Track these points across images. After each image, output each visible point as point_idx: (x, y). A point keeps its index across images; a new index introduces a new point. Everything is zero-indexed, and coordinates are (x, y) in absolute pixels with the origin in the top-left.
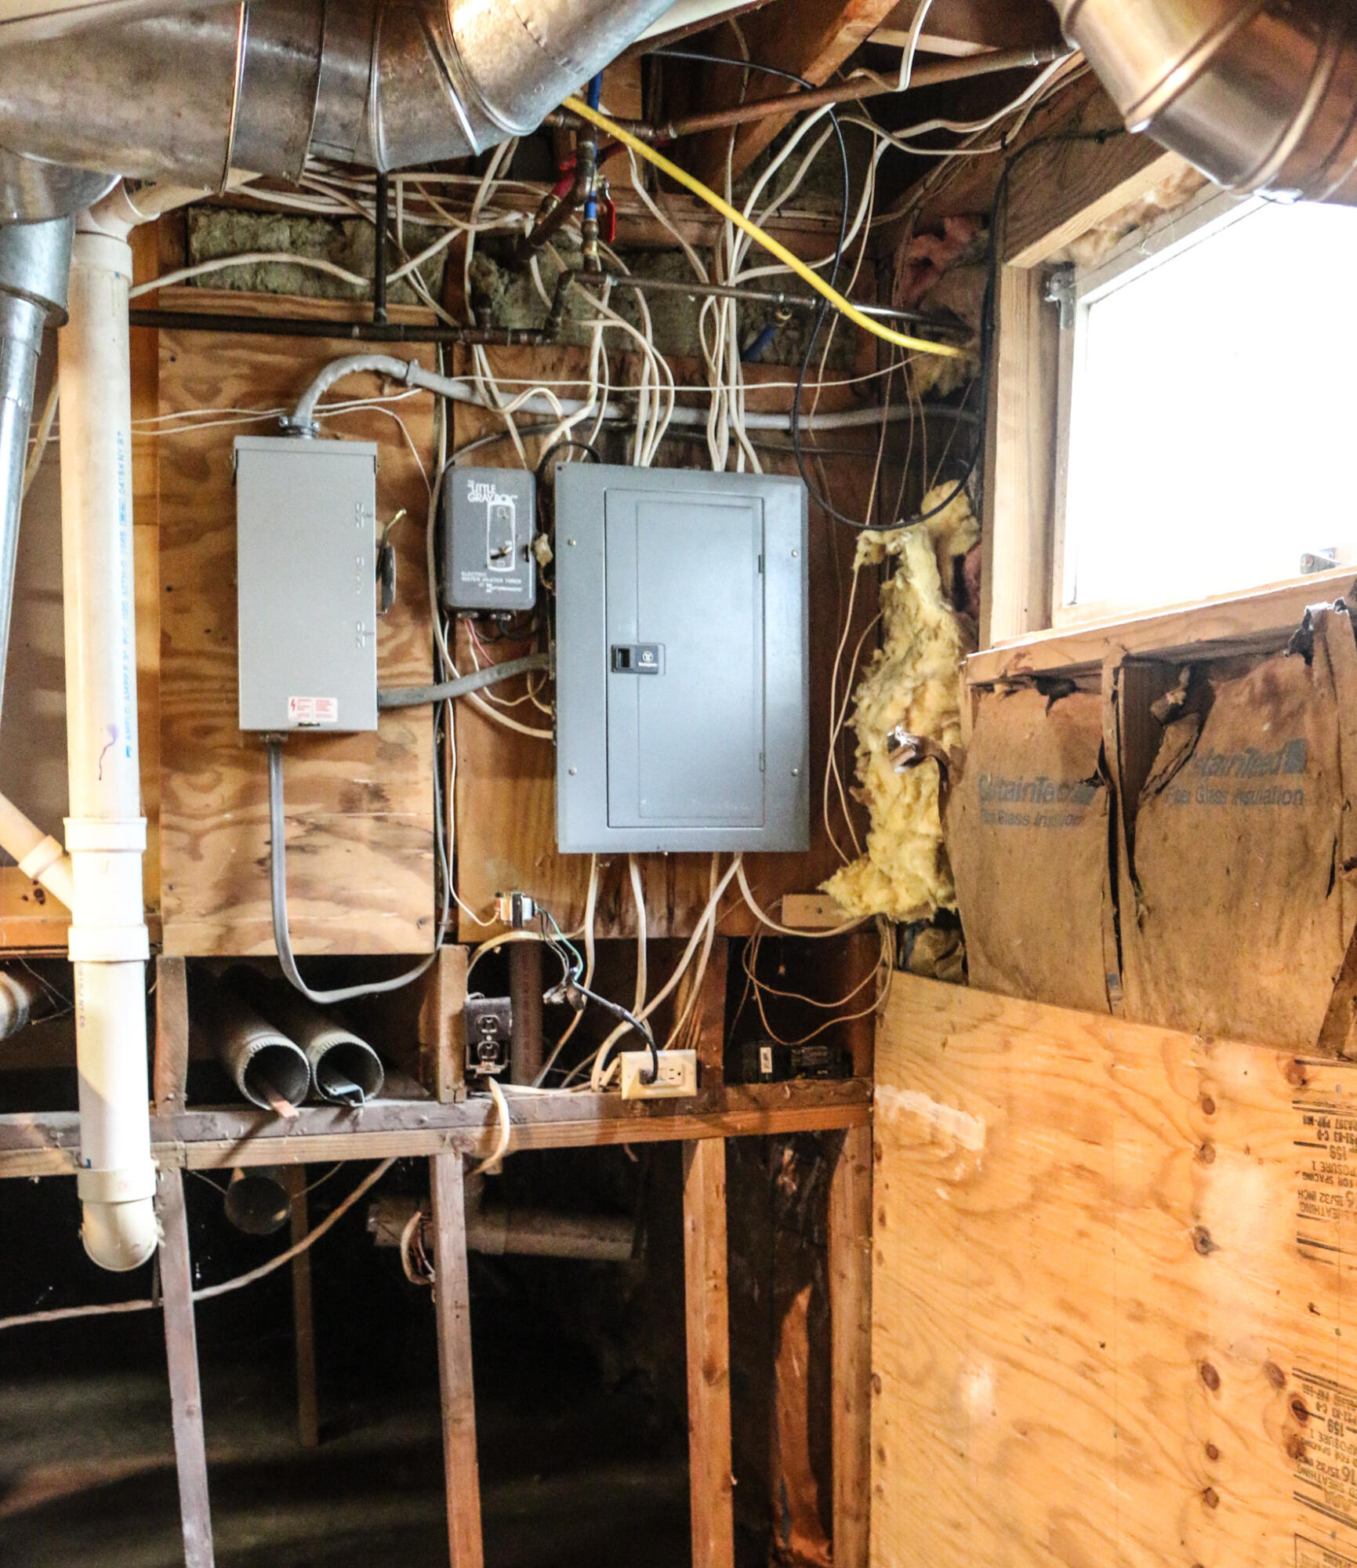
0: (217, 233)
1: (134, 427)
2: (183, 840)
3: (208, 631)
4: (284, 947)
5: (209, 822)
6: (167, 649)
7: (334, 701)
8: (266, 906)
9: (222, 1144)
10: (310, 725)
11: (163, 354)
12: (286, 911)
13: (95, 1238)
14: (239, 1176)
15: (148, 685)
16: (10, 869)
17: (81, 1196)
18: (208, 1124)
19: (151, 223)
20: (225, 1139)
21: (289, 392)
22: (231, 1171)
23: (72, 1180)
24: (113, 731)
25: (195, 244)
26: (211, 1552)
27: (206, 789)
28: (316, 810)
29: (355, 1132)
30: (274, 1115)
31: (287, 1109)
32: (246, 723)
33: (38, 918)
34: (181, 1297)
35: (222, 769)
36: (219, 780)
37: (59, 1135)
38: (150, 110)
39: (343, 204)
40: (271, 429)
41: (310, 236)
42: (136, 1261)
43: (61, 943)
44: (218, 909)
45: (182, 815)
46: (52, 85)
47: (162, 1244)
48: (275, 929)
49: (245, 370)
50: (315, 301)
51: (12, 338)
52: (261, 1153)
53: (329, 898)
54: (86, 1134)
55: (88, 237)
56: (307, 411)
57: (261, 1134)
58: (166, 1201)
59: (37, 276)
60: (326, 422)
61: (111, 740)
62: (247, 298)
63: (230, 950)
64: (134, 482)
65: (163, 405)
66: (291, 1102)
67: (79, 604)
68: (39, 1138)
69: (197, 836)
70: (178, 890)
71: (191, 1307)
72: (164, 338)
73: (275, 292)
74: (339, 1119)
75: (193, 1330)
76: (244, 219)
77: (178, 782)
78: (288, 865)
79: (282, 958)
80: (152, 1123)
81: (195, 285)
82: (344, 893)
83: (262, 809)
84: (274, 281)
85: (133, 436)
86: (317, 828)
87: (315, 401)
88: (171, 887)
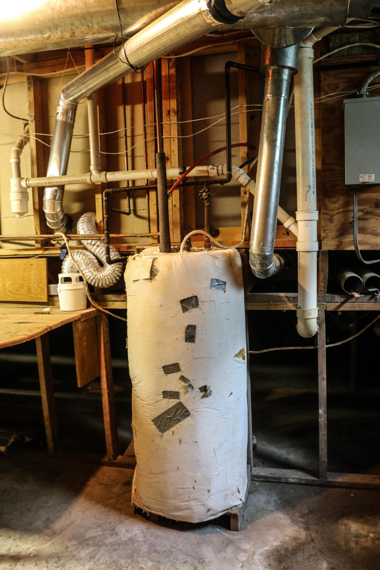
0: (337, 41)
1: (315, 101)
2: (328, 217)
3: (335, 157)
4: (356, 247)
5: (335, 212)
6: (324, 163)
7: (373, 175)
8: (352, 236)
9: (337, 304)
10: (366, 182)
11: (322, 78)
12: (358, 237)
13: (300, 328)
14: (340, 313)
15: (319, 173)
16: (281, 226)
17: (297, 316)
18: (333, 298)
19: (319, 41)
20: (338, 303)
21: (359, 85)
22: (338, 311)
23: (295, 312)
24: (310, 187)
25: (331, 45)
26: (326, 419)
27: (335, 203)
28: (367, 208)
29: (376, 302)
30: (353, 296)
31: (357, 295)
32: (347, 183)
33: (288, 239)
34: (323, 346)
35: (339, 197)
36: (338, 200)
37: (292, 299)
38: (324, 6)
39: (375, 24)
40: (354, 96)
41: (365, 36)
42: (312, 335)
43: (294, 246)
44: (337, 237)
45: (329, 210)
46: (297, 5)
47: (319, 331)
48: (354, 243)
49: (346, 80)
50: (367, 56)
51: (283, 80)
52: (347, 307)
53: (371, 234)
54: (299, 299)
55: (302, 48)
56: (365, 89)
57: (348, 302)
58: (320, 319)
59: (290, 62)
60: (370, 92)
61: (309, 189)
62: (347, 58)
63: (341, 249)
64: (315, 116)
65: (322, 93)
66: (357, 293)
67: (300, 152)
68: (286, 300)
69: (332, 216)
70: (326, 232)
71: (325, 349)
72: (322, 75)
73: (354, 55)
74: (371, 299)
75: (325, 356)
76: (345, 35)
77: (327, 201)
78: (359, 224)
79: (356, 251)
80: (317, 297)
81: (331, 57)
82: (375, 232)
83: (351, 208)
84: (354, 52)
85: (315, 103)
86: (367, 213)
87: (367, 86)
88: (324, 231)
